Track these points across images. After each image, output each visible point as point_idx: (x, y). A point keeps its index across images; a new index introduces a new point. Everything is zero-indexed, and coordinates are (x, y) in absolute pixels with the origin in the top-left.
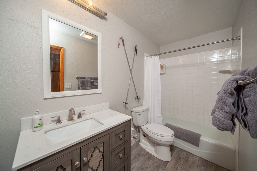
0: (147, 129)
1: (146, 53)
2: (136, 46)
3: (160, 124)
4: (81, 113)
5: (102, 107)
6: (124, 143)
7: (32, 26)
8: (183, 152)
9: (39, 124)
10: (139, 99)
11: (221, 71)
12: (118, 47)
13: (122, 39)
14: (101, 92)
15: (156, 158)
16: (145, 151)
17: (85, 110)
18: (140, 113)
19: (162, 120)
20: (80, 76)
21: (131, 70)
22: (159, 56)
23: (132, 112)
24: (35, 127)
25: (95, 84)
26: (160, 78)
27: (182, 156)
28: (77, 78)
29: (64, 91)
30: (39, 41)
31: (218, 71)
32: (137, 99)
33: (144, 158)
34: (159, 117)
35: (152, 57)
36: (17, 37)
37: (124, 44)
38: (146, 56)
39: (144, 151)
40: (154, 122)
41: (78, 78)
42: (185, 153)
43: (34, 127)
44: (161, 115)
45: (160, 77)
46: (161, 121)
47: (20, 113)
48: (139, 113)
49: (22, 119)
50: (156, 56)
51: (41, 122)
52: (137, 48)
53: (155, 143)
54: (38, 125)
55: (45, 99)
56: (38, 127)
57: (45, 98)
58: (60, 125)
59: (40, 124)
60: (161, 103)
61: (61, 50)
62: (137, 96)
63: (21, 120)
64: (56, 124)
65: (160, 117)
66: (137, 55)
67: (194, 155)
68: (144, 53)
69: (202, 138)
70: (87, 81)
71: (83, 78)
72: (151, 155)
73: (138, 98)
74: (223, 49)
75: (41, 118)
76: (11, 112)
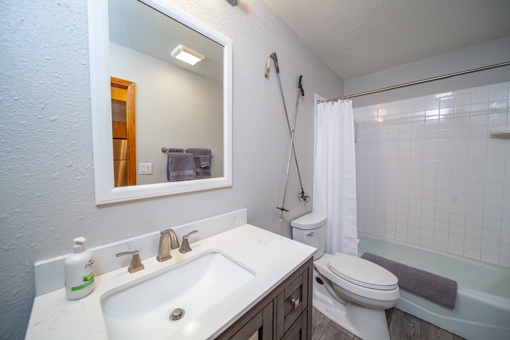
0: (330, 268)
1: (320, 95)
2: (301, 77)
3: (352, 254)
4: (190, 239)
5: (233, 219)
6: (300, 318)
7: (62, 4)
8: (413, 321)
9: (85, 279)
10: (308, 199)
11: (501, 133)
12: (266, 76)
13: (274, 57)
14: (229, 184)
15: (353, 336)
16: (325, 317)
17: (196, 231)
18: (313, 231)
19: (359, 245)
20: (168, 147)
21: (291, 132)
22: (351, 101)
23: (292, 227)
24: (74, 289)
25: (202, 163)
26: (354, 151)
27: (411, 332)
28: (164, 151)
29: (136, 185)
30: (80, 46)
31: (489, 135)
32: (302, 199)
33: (324, 335)
34: (351, 239)
35: (335, 102)
36: (17, 30)
37: (278, 71)
38: (319, 101)
39: (322, 317)
40: (340, 252)
41: (167, 150)
42: (418, 325)
43: (70, 289)
44: (356, 234)
45: (354, 149)
46: (357, 248)
47: (32, 247)
48: (309, 232)
49: (37, 264)
50: (345, 100)
51: (90, 272)
52: (302, 83)
53: (349, 301)
54: (82, 283)
55: (99, 206)
56: (83, 287)
57: (98, 203)
58: (139, 275)
59: (88, 279)
60: (355, 206)
61: (129, 87)
62: (303, 192)
63: (33, 267)
64: (130, 271)
65: (354, 238)
66: (303, 100)
67: (439, 328)
68: (315, 94)
69: (462, 291)
70: (186, 158)
71: (178, 151)
72: (340, 329)
73: (303, 196)
74: (504, 83)
75: (91, 261)
76: (6, 247)
